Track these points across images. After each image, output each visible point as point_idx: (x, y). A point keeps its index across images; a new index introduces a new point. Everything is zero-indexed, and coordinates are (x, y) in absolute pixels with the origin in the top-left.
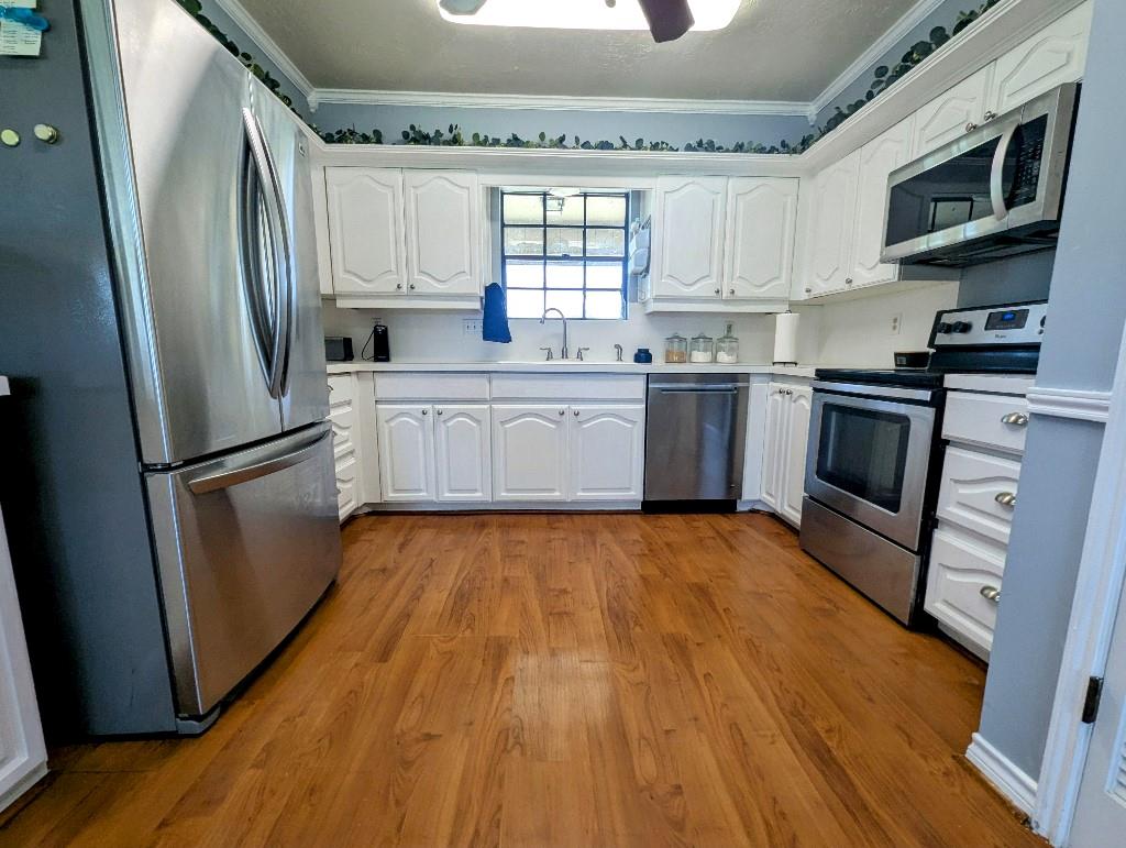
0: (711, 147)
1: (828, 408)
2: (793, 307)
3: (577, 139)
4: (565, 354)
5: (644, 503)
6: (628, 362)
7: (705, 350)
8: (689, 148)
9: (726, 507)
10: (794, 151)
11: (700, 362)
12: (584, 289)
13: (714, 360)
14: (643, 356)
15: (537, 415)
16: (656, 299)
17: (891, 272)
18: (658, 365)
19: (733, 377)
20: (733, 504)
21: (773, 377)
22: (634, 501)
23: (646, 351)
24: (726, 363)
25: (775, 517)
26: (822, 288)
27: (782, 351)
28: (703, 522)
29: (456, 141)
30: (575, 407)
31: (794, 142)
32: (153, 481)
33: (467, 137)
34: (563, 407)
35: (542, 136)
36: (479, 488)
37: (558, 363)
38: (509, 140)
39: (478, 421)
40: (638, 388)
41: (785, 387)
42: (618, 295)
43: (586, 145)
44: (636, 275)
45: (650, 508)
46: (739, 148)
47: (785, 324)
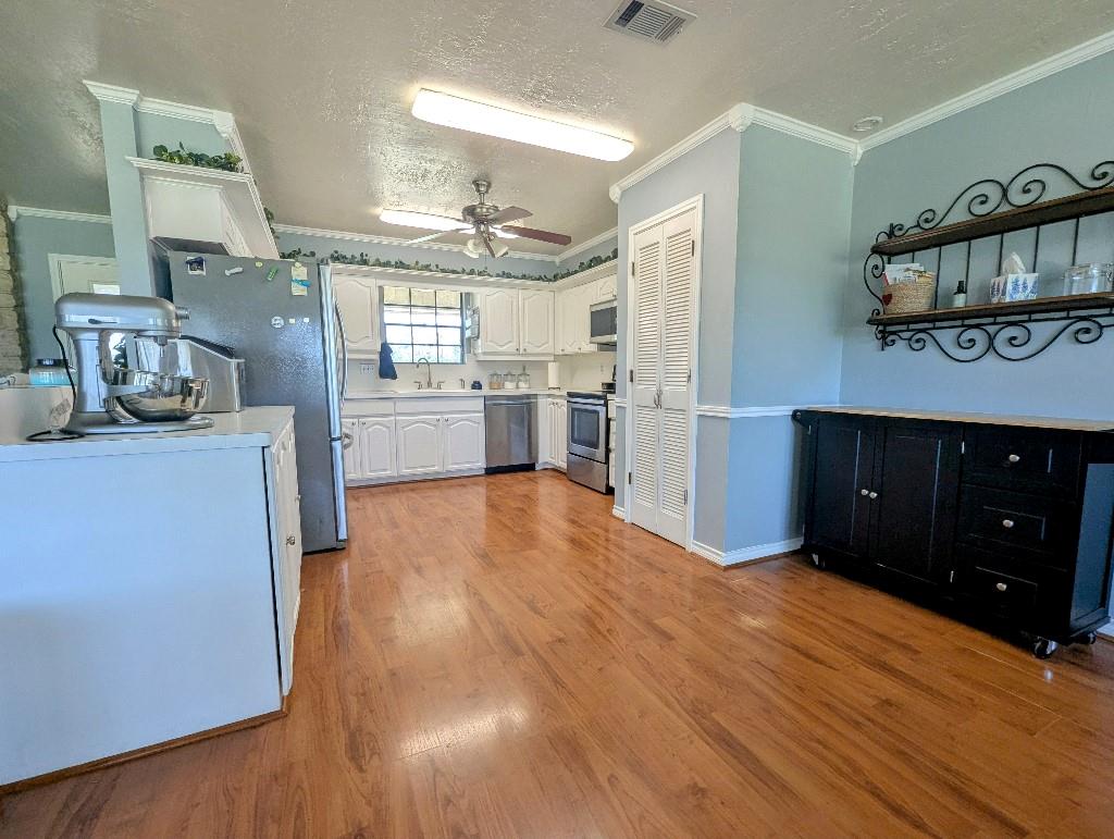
0: (509, 276)
1: (574, 410)
2: (557, 358)
3: (437, 266)
4: (429, 385)
5: (486, 469)
6: (468, 390)
7: (511, 381)
8: (498, 275)
9: (530, 467)
10: (550, 280)
11: (510, 388)
12: (438, 345)
13: (518, 387)
14: (477, 385)
15: (423, 422)
16: (484, 353)
17: (594, 348)
18: (486, 391)
19: (528, 396)
20: (534, 465)
21: (549, 396)
22: (481, 468)
23: (479, 383)
24: (524, 389)
25: (556, 470)
26: (569, 350)
27: (553, 382)
28: (520, 476)
29: (365, 262)
30: (446, 417)
31: (550, 276)
32: (334, 443)
33: (372, 261)
34: (438, 417)
35: (417, 263)
36: (388, 467)
37: (425, 391)
38: (396, 263)
39: (388, 427)
40: (480, 404)
41: (556, 401)
42: (459, 349)
43: (443, 271)
44: (469, 339)
45: (490, 471)
46: (524, 277)
47: (552, 368)
